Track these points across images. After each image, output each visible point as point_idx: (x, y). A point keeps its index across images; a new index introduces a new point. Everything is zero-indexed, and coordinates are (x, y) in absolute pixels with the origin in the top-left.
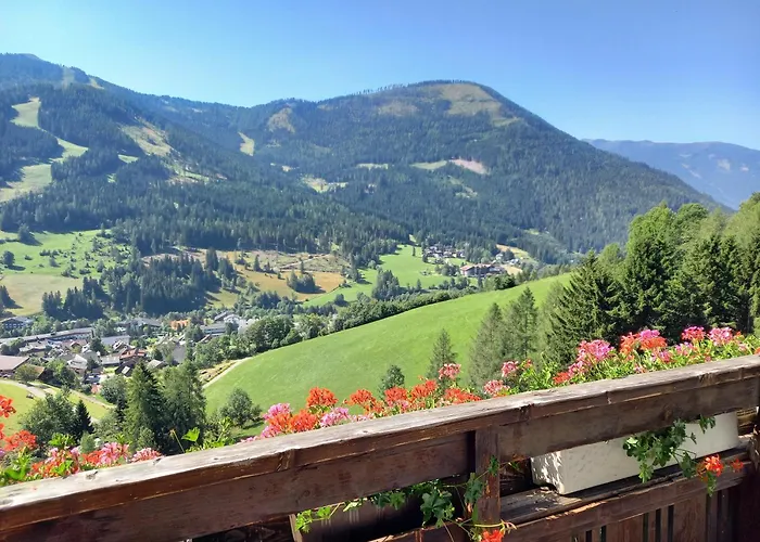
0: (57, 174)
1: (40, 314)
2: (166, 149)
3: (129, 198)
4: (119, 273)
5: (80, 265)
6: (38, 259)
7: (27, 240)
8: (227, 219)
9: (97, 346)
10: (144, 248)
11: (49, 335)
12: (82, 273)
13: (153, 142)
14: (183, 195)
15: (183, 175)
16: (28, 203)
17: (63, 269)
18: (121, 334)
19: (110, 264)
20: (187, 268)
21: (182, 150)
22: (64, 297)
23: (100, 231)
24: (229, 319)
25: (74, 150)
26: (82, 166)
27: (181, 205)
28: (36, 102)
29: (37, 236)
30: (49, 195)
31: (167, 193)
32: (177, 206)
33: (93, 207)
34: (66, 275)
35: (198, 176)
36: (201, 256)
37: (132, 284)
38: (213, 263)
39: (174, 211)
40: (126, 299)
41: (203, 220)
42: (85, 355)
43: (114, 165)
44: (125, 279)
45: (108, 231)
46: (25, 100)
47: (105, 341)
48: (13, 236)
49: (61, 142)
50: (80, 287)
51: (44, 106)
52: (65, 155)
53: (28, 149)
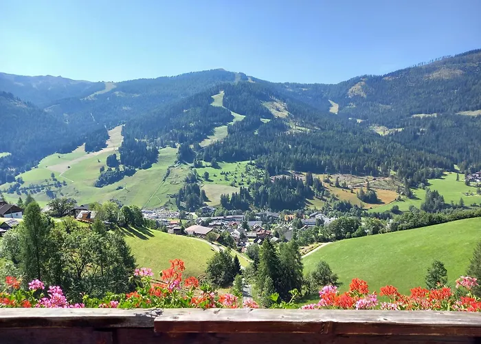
0: (230, 131)
1: (219, 205)
2: (286, 113)
3: (264, 143)
4: (258, 185)
5: (239, 180)
6: (219, 176)
7: (215, 166)
8: (319, 154)
9: (245, 226)
10: (271, 172)
11: (222, 217)
12: (240, 184)
13: (279, 110)
14: (294, 140)
15: (295, 128)
16: (216, 147)
17: (230, 182)
18: (257, 220)
19: (253, 180)
20: (295, 184)
21: (295, 114)
22: (230, 197)
23: (249, 162)
24: (319, 217)
25: (239, 117)
26: (242, 126)
27: (293, 146)
28: (222, 93)
29: (219, 164)
30: (226, 142)
31: (286, 139)
32: (290, 146)
33: (246, 149)
34: (232, 185)
35: (303, 129)
36: (303, 177)
37: (264, 192)
38: (310, 181)
39: (288, 150)
40: (261, 200)
41: (305, 155)
42: (239, 230)
43: (258, 124)
44: (261, 189)
45: (253, 162)
46: (217, 93)
47: (249, 224)
48: (209, 164)
49: (233, 114)
50: (238, 192)
51: (226, 95)
52: (234, 120)
53: (217, 118)
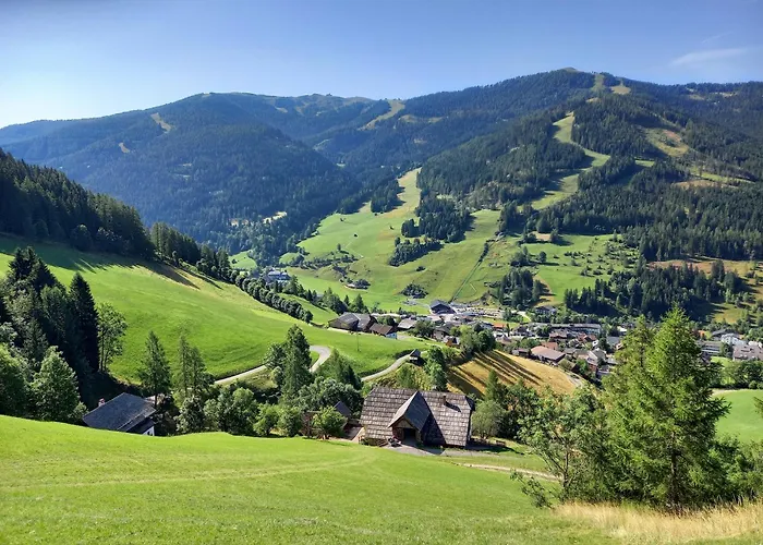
0: (583, 186)
1: (562, 305)
2: (684, 149)
3: (641, 205)
4: (627, 277)
5: (595, 267)
6: (563, 260)
7: (555, 241)
8: (742, 227)
9: (605, 346)
10: (650, 254)
11: (568, 325)
12: (596, 273)
13: (672, 143)
14: (695, 201)
15: (704, 178)
16: (557, 212)
17: (579, 270)
18: (622, 334)
19: (619, 268)
20: (690, 278)
21: (702, 150)
22: (580, 293)
23: (612, 236)
24: (727, 339)
25: (601, 160)
26: (603, 175)
27: (692, 211)
28: (570, 118)
29: (566, 237)
30: (577, 202)
31: (681, 196)
32: (687, 211)
33: (608, 213)
34: (583, 274)
35: (715, 177)
36: (705, 268)
37: (637, 289)
38: (719, 272)
39: (683, 216)
40: (634, 300)
41: (713, 229)
42: (596, 353)
43: (632, 169)
44: (630, 285)
45: (619, 237)
46: (563, 116)
47: (611, 341)
48: (547, 237)
49: (588, 153)
50: (593, 288)
51: (576, 121)
52: (594, 164)
53: (562, 162)
